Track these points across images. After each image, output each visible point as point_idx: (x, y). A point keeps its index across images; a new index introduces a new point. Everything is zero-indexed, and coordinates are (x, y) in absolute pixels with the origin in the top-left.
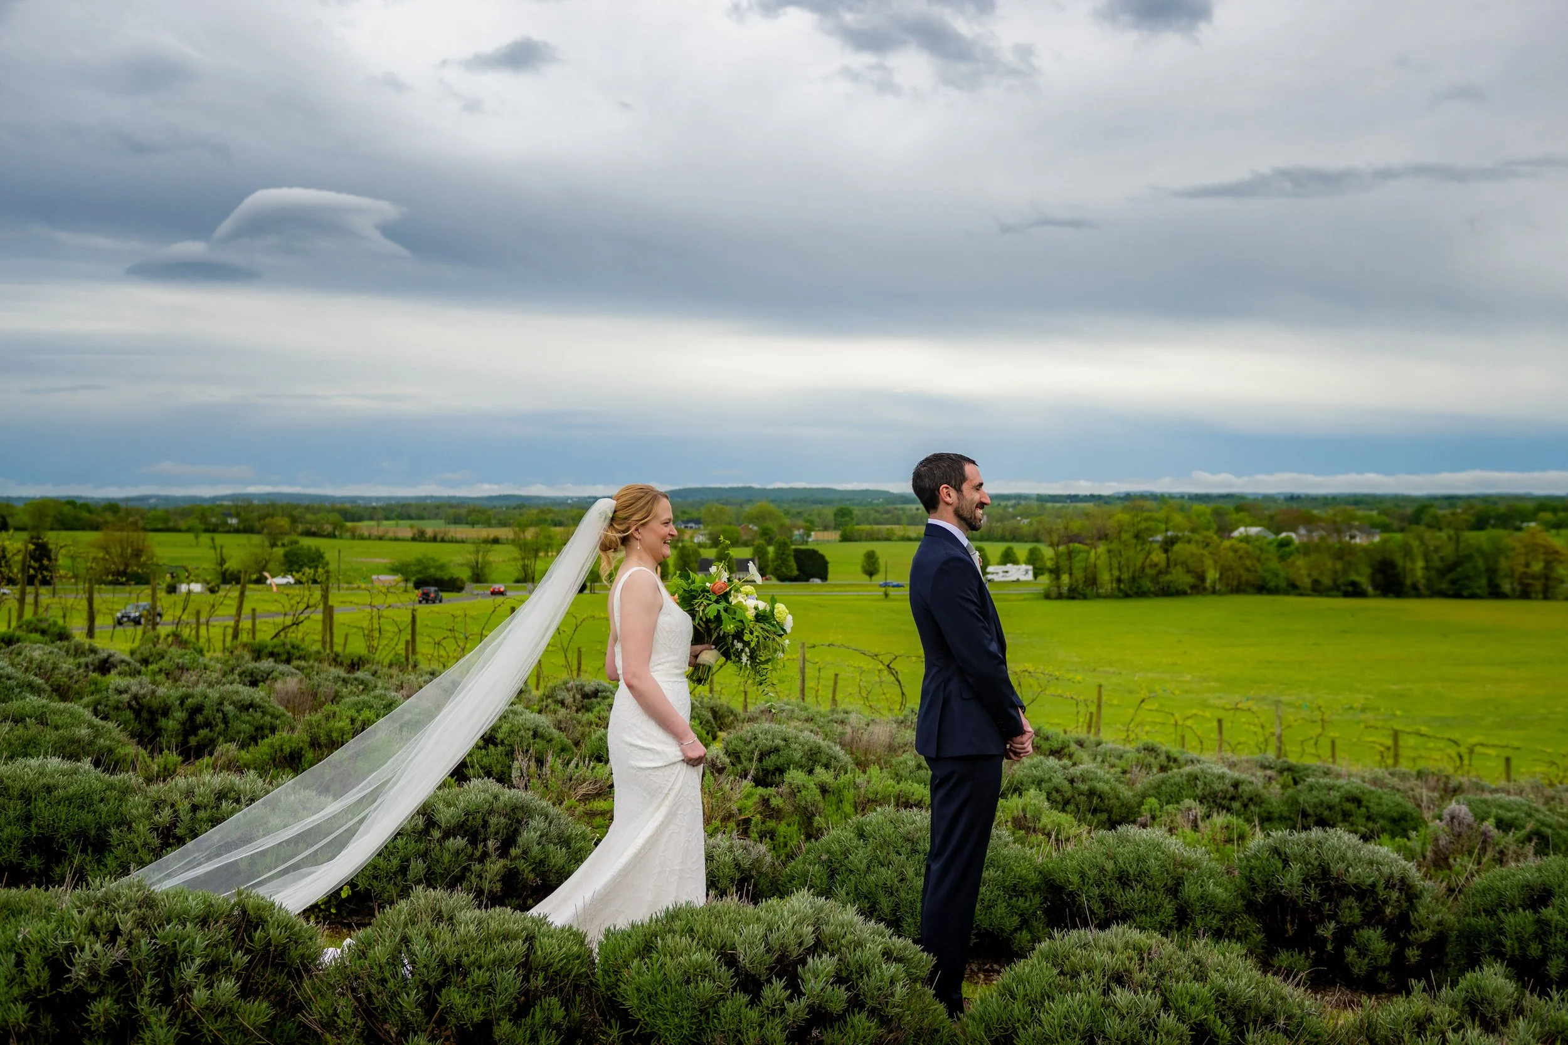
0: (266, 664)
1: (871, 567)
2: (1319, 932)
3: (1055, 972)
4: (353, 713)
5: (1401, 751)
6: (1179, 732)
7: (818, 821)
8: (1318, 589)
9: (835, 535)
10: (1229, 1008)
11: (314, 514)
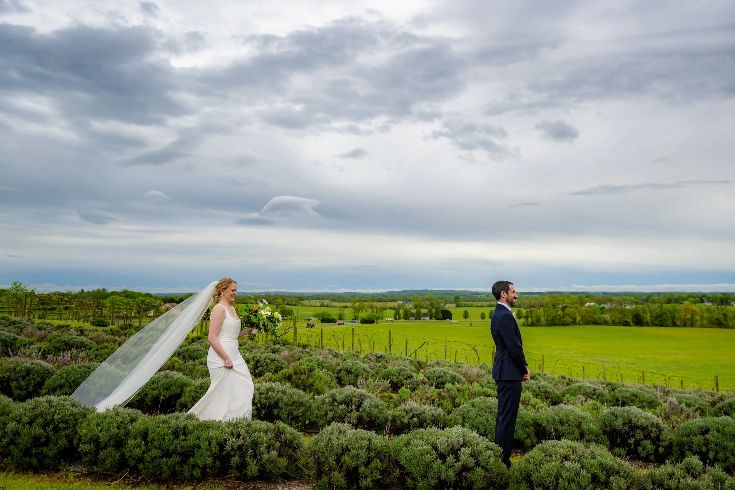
0: (277, 346)
1: (466, 315)
2: (629, 441)
3: (544, 455)
4: (307, 363)
5: (646, 378)
6: (570, 370)
7: (457, 401)
8: (614, 323)
9: (454, 305)
10: (604, 469)
11: (290, 298)
